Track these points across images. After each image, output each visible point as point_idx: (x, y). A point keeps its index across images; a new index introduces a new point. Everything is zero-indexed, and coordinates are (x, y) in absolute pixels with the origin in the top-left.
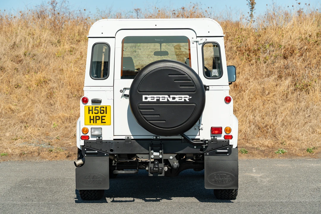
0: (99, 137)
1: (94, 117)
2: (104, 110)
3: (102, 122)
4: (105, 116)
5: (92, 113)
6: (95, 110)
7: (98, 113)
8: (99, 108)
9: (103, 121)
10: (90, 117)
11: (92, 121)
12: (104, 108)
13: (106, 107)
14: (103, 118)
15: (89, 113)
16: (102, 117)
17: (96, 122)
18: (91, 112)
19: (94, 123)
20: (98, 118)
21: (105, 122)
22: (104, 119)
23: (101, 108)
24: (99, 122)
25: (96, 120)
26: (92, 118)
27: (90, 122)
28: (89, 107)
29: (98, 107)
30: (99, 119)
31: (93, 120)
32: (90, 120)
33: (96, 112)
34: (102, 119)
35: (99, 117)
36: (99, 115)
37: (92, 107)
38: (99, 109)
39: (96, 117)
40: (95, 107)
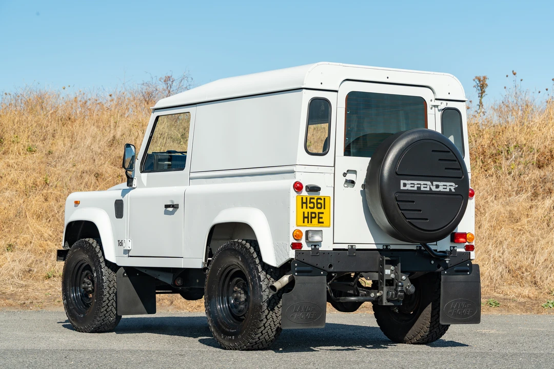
0: (315, 246)
1: (308, 213)
2: (321, 204)
3: (319, 222)
4: (323, 213)
5: (307, 208)
6: (310, 203)
7: (313, 208)
8: (316, 199)
9: (321, 220)
10: (304, 213)
11: (306, 220)
12: (321, 199)
13: (324, 199)
14: (321, 215)
15: (302, 208)
16: (319, 213)
17: (311, 222)
18: (304, 205)
19: (308, 222)
20: (313, 215)
21: (323, 223)
22: (322, 218)
23: (318, 199)
24: (315, 221)
25: (312, 218)
26: (306, 215)
27: (304, 222)
28: (302, 198)
29: (314, 198)
30: (315, 217)
31: (307, 218)
32: (304, 217)
33: (312, 205)
34: (319, 218)
35: (315, 213)
36: (316, 210)
37: (307, 198)
38: (315, 201)
39: (312, 213)
40: (311, 199)
